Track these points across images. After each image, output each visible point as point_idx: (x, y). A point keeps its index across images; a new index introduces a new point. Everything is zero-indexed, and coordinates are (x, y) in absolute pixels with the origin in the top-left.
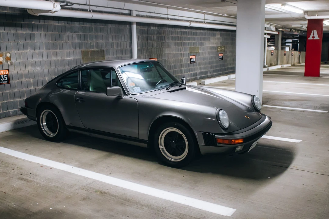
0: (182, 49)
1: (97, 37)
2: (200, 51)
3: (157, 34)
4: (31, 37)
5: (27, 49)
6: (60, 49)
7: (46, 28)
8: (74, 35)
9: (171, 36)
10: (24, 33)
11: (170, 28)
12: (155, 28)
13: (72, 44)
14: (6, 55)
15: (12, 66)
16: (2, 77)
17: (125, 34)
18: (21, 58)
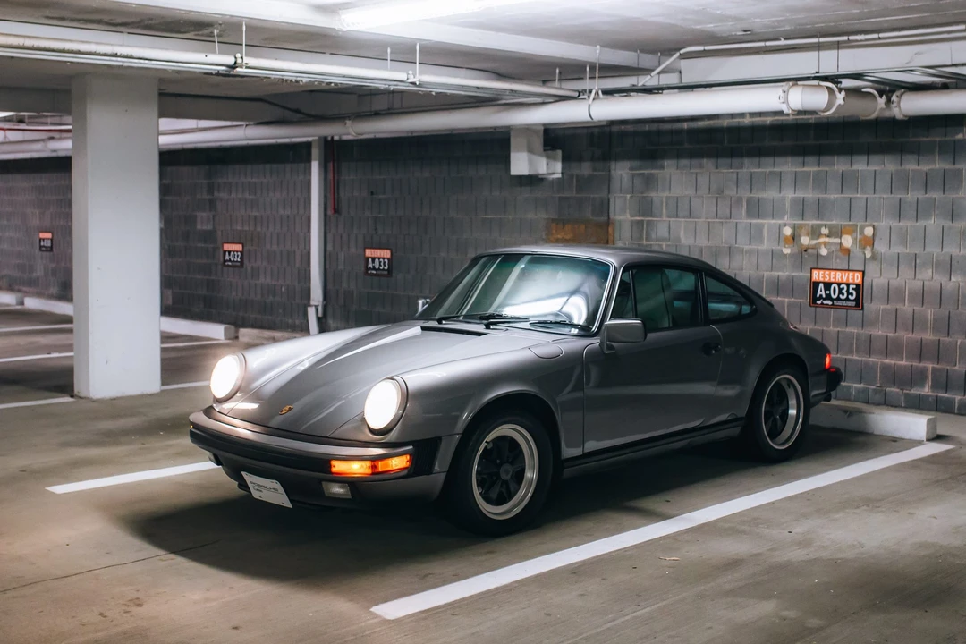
4: (948, 180)
5: (928, 216)
10: (925, 169)
14: (862, 232)
15: (875, 263)
16: (843, 288)
18: (904, 242)
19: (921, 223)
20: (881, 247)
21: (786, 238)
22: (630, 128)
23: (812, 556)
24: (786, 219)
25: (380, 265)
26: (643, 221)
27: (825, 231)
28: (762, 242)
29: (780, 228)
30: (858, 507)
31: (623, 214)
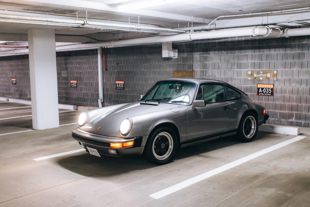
4: (299, 56)
5: (294, 67)
10: (293, 52)
14: (273, 72)
15: (277, 81)
16: (267, 90)
18: (286, 75)
19: (292, 69)
20: (279, 77)
21: (249, 75)
22: (199, 42)
23: (279, 173)
24: (249, 69)
25: (121, 86)
26: (204, 70)
27: (261, 72)
28: (241, 76)
29: (247, 72)
30: (286, 157)
31: (197, 68)
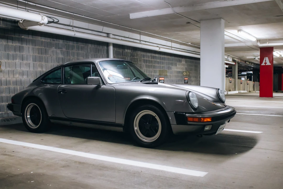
0: (152, 70)
1: (78, 55)
2: (168, 74)
3: (131, 56)
4: (21, 49)
5: (16, 59)
6: (45, 62)
7: (34, 43)
8: (59, 51)
9: (143, 58)
10: (14, 45)
11: (142, 52)
12: (129, 51)
13: (56, 59)
15: (2, 73)
17: (103, 53)
18: (10, 67)
20: (3, 68)
